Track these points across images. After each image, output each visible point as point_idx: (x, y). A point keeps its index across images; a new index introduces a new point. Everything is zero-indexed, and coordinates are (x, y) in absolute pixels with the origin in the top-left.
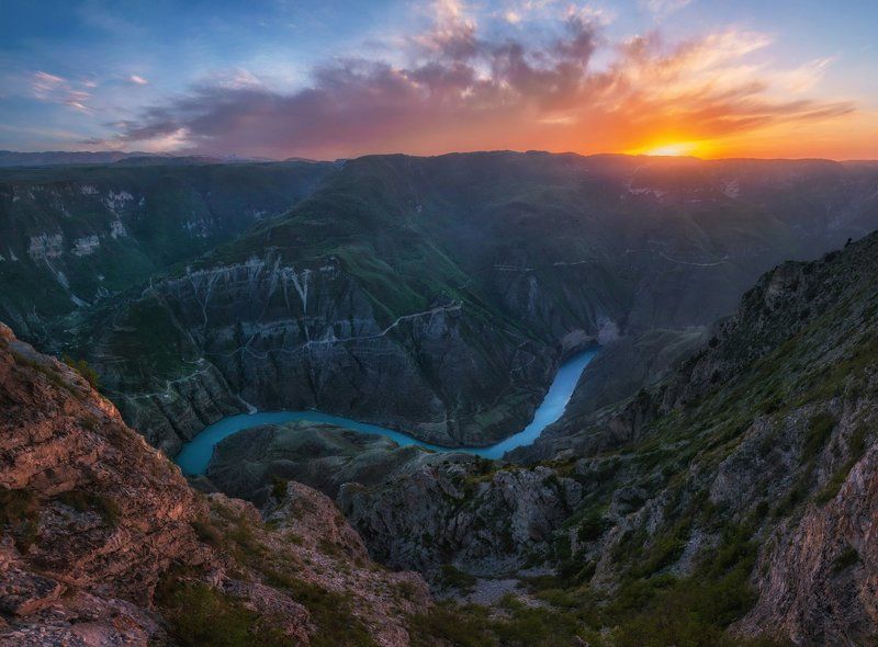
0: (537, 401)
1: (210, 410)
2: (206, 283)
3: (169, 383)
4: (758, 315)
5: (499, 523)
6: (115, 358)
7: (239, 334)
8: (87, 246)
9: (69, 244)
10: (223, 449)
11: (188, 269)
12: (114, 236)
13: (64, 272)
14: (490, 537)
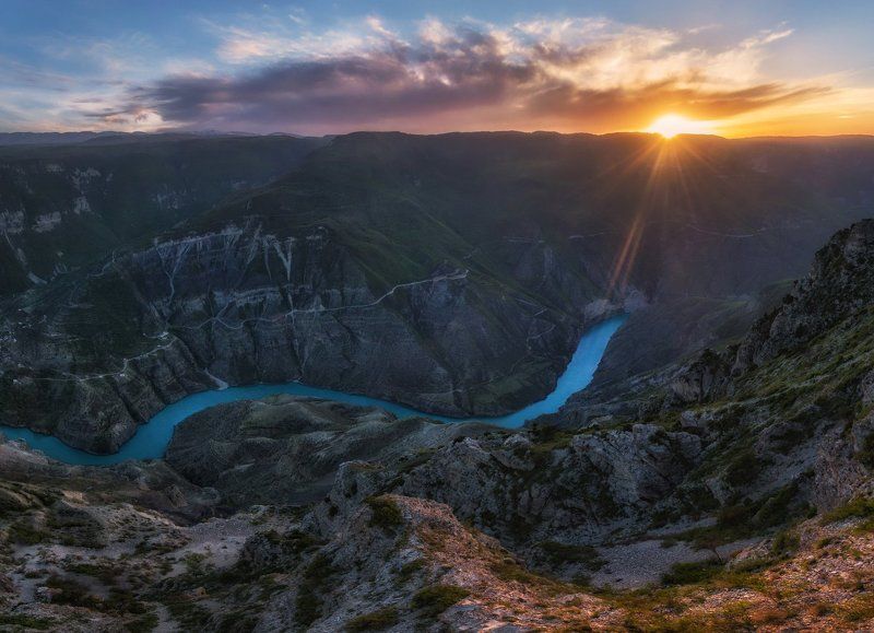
0: (560, 369)
1: (172, 388)
2: (175, 253)
3: (126, 361)
4: (838, 271)
5: (592, 489)
6: (69, 336)
7: (210, 306)
8: (48, 222)
9: (30, 220)
10: (187, 429)
11: (156, 241)
12: (77, 211)
13: (23, 250)
14: (583, 506)
